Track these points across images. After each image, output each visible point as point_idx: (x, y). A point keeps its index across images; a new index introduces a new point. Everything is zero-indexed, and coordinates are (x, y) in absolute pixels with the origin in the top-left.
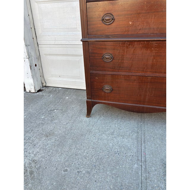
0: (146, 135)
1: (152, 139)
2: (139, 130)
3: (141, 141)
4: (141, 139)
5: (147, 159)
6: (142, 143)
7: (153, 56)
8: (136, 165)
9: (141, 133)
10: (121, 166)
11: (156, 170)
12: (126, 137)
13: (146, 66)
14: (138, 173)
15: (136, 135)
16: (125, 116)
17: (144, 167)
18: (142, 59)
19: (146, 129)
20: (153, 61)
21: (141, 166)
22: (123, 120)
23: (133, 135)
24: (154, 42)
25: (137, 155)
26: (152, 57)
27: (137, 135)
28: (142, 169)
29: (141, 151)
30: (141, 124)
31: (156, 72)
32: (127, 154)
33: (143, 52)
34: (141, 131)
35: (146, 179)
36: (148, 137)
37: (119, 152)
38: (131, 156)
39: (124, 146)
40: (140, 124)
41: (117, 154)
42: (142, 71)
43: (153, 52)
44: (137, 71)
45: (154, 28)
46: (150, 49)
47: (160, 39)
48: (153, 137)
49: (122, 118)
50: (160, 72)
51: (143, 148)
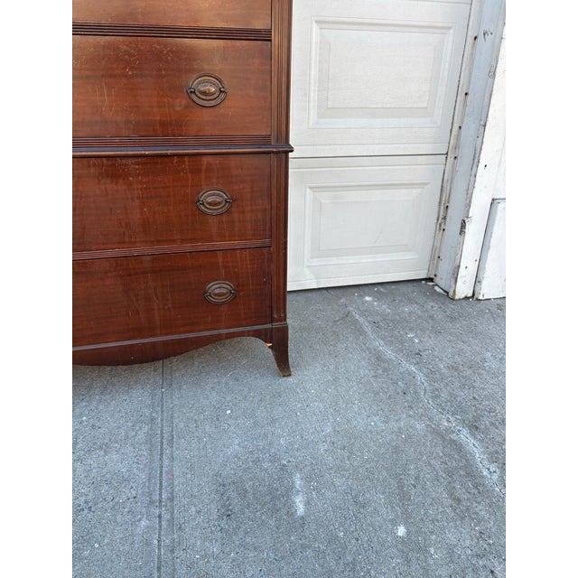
0: (176, 421)
1: (192, 426)
2: (157, 412)
3: (162, 443)
4: (162, 437)
5: (177, 489)
6: (165, 446)
7: (139, 198)
8: (144, 523)
9: (162, 420)
10: (97, 545)
11: (199, 512)
12: (116, 445)
13: (126, 227)
14: (148, 543)
15: (146, 429)
16: (115, 380)
17: (166, 516)
18: (111, 209)
19: (176, 402)
20: (141, 213)
21: (160, 516)
22: (108, 397)
23: (139, 432)
24: (130, 161)
25: (149, 488)
26: (137, 202)
27: (151, 429)
28: (160, 526)
29: (161, 472)
30: (162, 392)
31: (159, 242)
32: (116, 500)
33: (106, 189)
34: (162, 412)
35: (172, 551)
36: (182, 425)
37: (90, 504)
38: (131, 500)
39: (108, 476)
40: (158, 393)
41: (86, 511)
42: (120, 243)
43: (135, 186)
44: (103, 244)
45: (116, 122)
46: (124, 179)
47: (143, 152)
48: (196, 421)
49: (105, 388)
50: (171, 240)
51: (166, 462)
